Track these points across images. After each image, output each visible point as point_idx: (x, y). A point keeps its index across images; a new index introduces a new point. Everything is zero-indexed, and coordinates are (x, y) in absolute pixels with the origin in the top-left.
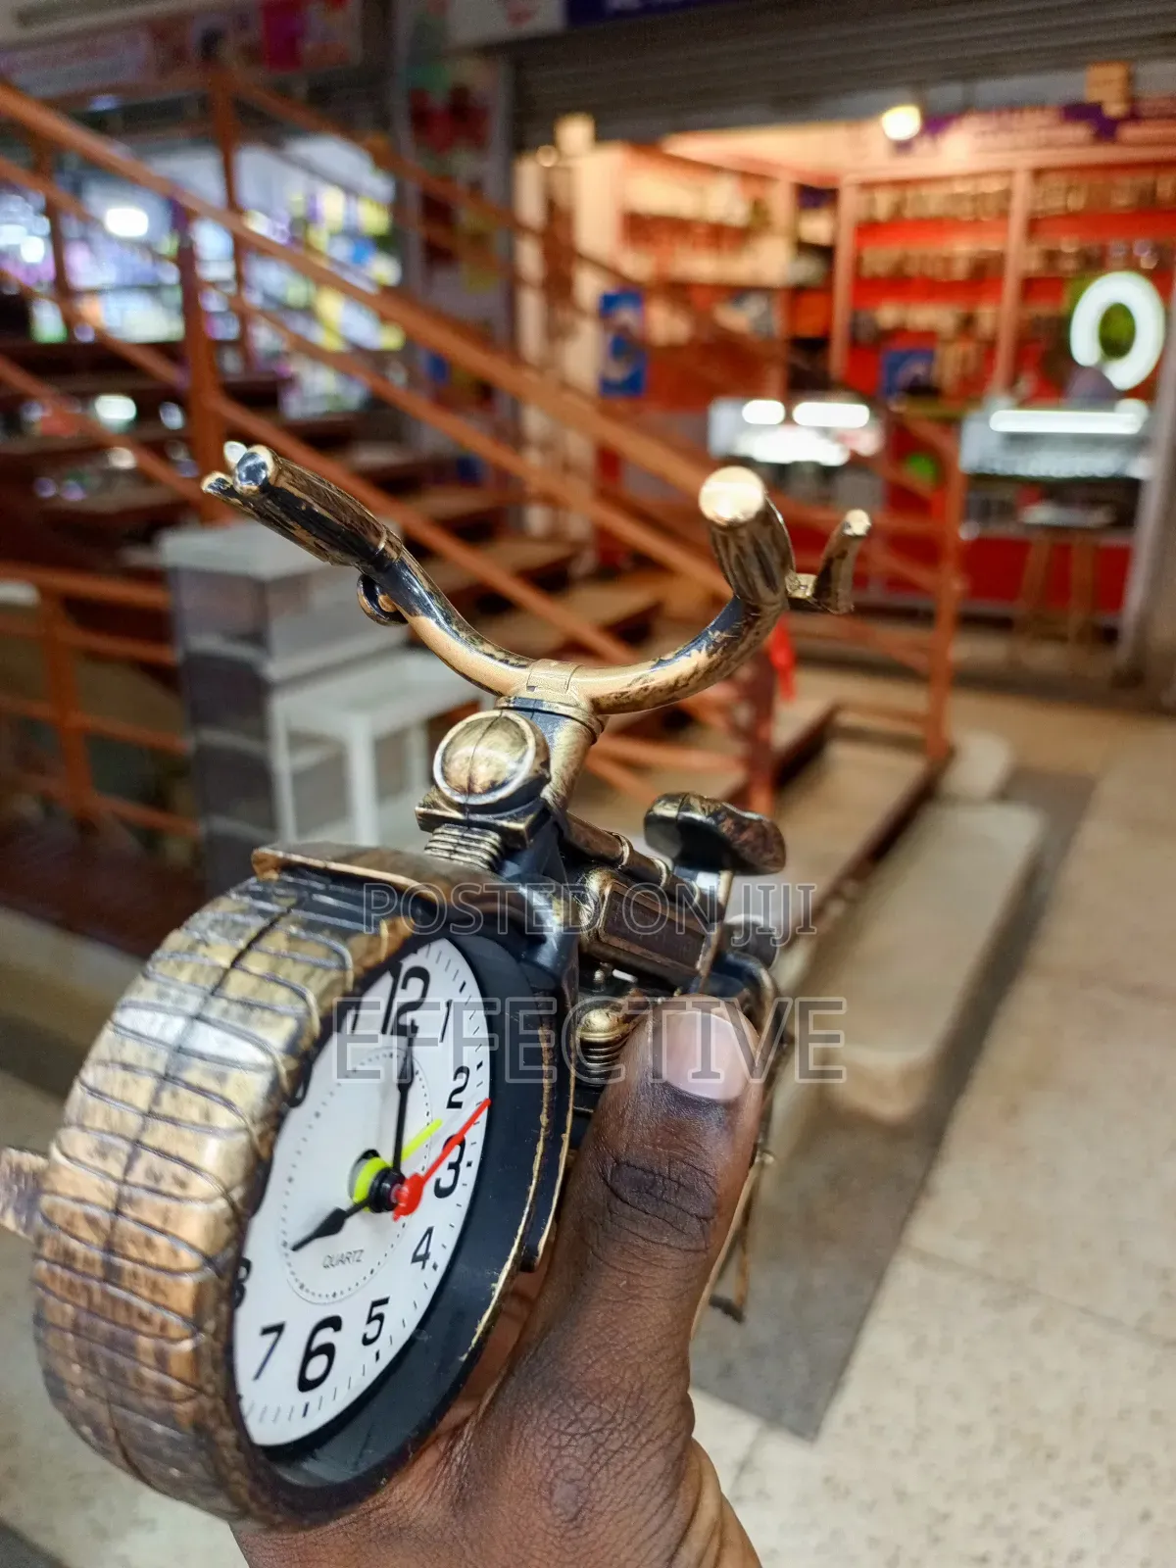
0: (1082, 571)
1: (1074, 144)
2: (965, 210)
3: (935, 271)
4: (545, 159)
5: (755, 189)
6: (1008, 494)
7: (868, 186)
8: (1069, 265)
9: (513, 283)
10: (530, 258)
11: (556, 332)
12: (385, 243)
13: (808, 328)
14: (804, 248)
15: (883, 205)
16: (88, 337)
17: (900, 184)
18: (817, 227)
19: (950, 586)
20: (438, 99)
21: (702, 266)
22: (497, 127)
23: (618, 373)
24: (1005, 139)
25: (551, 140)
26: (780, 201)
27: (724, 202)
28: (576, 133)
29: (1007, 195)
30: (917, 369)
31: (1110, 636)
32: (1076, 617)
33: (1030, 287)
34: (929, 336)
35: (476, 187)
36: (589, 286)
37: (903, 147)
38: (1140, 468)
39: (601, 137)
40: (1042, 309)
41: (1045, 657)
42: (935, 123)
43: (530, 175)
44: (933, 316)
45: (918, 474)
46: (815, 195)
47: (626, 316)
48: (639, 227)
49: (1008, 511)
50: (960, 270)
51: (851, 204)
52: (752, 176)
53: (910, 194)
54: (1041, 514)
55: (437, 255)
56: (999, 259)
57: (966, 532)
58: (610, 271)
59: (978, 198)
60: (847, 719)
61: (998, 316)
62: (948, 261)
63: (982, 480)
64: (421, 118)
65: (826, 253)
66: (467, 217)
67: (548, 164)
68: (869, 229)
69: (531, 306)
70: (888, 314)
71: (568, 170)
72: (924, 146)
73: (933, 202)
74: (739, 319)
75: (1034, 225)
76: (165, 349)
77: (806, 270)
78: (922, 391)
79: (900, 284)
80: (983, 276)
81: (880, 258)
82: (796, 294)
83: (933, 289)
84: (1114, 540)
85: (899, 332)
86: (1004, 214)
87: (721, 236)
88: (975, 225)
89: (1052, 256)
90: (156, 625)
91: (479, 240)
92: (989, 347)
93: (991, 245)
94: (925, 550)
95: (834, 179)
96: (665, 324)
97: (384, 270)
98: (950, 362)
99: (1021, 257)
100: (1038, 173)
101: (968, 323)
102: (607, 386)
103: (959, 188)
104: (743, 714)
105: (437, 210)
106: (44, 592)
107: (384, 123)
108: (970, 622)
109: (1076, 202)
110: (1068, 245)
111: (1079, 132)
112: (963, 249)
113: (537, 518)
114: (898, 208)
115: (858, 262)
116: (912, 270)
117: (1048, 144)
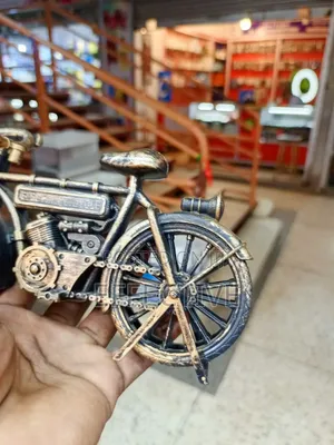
0: (294, 153)
1: (294, 33)
2: (263, 51)
3: (254, 68)
4: (143, 32)
5: (203, 43)
7: (236, 43)
8: (292, 68)
9: (133, 68)
10: (138, 60)
11: (145, 82)
12: (96, 56)
13: (218, 84)
14: (218, 61)
15: (240, 49)
16: (9, 81)
17: (245, 43)
18: (221, 55)
19: (257, 156)
20: (112, 14)
21: (188, 65)
22: (129, 22)
23: (164, 95)
24: (273, 31)
25: (144, 26)
26: (210, 47)
27: (194, 47)
28: (152, 24)
29: (275, 47)
30: (248, 96)
31: (301, 172)
32: (292, 167)
33: (281, 73)
34: (252, 87)
35: (123, 40)
36: (156, 69)
37: (246, 32)
38: (311, 125)
39: (159, 25)
40: (284, 80)
41: (283, 178)
42: (255, 25)
43: (138, 37)
44: (253, 81)
45: (249, 125)
47: (166, 79)
48: (170, 53)
49: (273, 136)
50: (261, 68)
51: (231, 48)
52: (202, 39)
53: (247, 46)
54: (283, 137)
55: (112, 59)
56: (272, 65)
57: (262, 141)
58: (161, 64)
59: (266, 48)
60: (227, 194)
61: (272, 81)
62: (258, 66)
63: (266, 127)
64: (107, 19)
65: (223, 62)
66: (120, 48)
68: (236, 56)
69: (138, 74)
70: (240, 80)
71: (150, 35)
72: (252, 32)
73: (254, 48)
74: (201, 79)
75: (282, 56)
76: (32, 84)
77: (218, 67)
78: (250, 102)
79: (244, 72)
80: (268, 70)
81: (239, 64)
82: (215, 74)
83: (254, 73)
84: (303, 145)
85: (244, 86)
86: (274, 52)
87: (194, 56)
88: (265, 55)
89: (287, 65)
91: (124, 55)
92: (269, 91)
93: (270, 61)
94: (250, 146)
95: (226, 41)
96: (178, 81)
97: (96, 63)
98: (258, 94)
99: (278, 65)
100: (284, 41)
101: (263, 84)
102: (160, 99)
103: (262, 45)
104: (197, 190)
105: (111, 45)
107: (96, 21)
108: (262, 168)
109: (294, 50)
110: (292, 62)
111: (295, 29)
112: (262, 62)
113: (139, 136)
114: (244, 49)
115: (232, 65)
116: (248, 68)
117: (286, 33)
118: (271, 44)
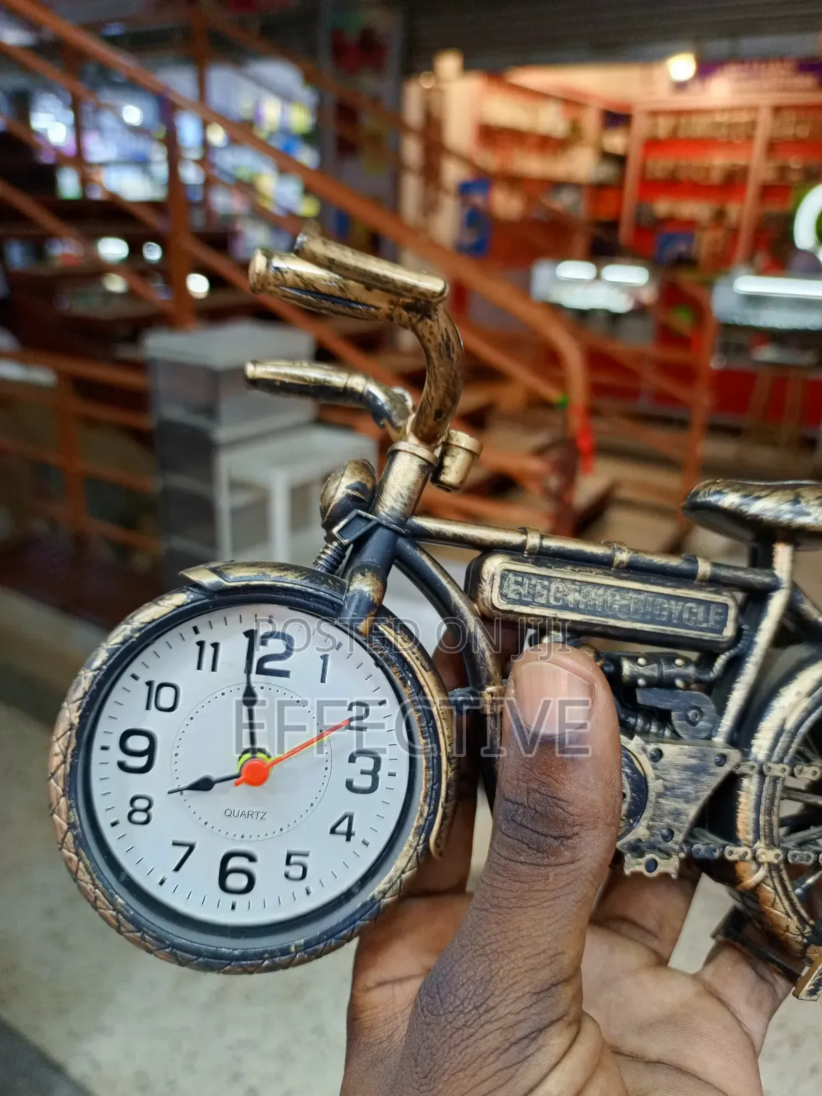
1: (804, 89)
3: (697, 177)
6: (744, 339)
7: (654, 114)
8: (794, 178)
13: (605, 214)
14: (607, 156)
15: (663, 127)
16: (97, 195)
17: (678, 113)
18: (616, 142)
19: (701, 400)
21: (532, 165)
23: (470, 239)
24: (752, 84)
25: (430, 67)
26: (591, 121)
27: (550, 120)
29: (753, 124)
31: (808, 445)
35: (376, 101)
37: (681, 86)
39: (468, 66)
42: (706, 69)
44: (695, 209)
46: (616, 118)
52: (571, 102)
54: (767, 354)
57: (715, 363)
58: (466, 161)
59: (731, 126)
60: (624, 493)
65: (620, 160)
67: (427, 87)
68: (653, 144)
70: (662, 206)
71: (441, 92)
74: (564, 201)
76: (153, 205)
77: (606, 172)
79: (673, 185)
81: (661, 165)
87: (548, 144)
90: (137, 400)
94: (685, 374)
95: (629, 107)
101: (720, 216)
104: (554, 482)
106: (61, 375)
109: (803, 132)
110: (795, 162)
114: (675, 129)
115: (643, 168)
116: (682, 176)
117: (785, 89)
118: (744, 118)
